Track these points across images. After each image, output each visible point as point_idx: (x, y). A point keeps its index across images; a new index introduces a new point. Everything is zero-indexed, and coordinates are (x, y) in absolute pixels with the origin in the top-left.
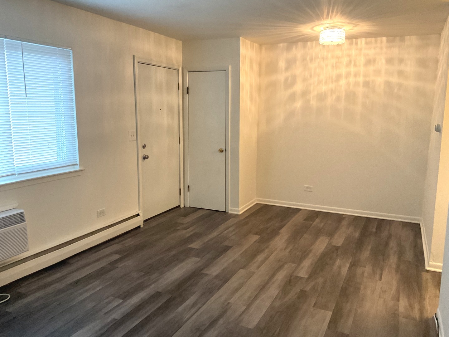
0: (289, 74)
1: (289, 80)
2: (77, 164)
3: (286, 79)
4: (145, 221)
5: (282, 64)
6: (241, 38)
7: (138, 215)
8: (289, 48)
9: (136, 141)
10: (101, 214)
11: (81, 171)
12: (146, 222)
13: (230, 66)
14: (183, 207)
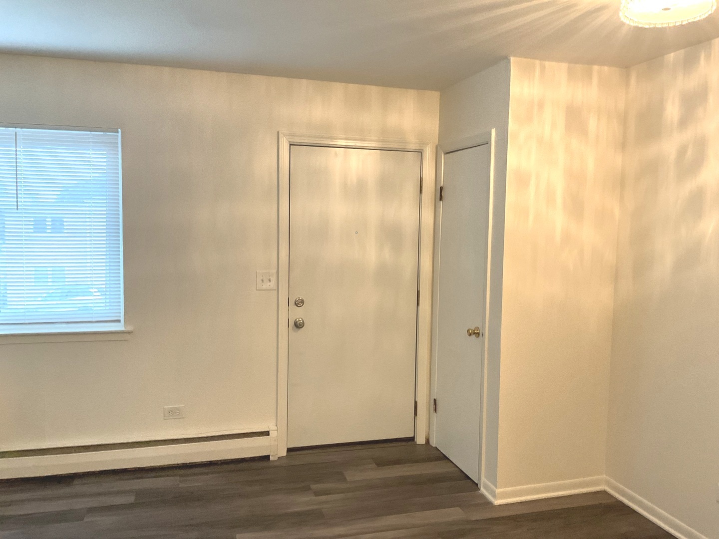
0: (688, 135)
1: (689, 152)
2: (119, 321)
3: (682, 152)
4: (290, 450)
5: (672, 111)
6: (512, 59)
7: (267, 433)
8: (689, 63)
9: (276, 292)
10: (174, 414)
11: (129, 333)
12: (292, 453)
13: (493, 132)
14: (424, 443)
